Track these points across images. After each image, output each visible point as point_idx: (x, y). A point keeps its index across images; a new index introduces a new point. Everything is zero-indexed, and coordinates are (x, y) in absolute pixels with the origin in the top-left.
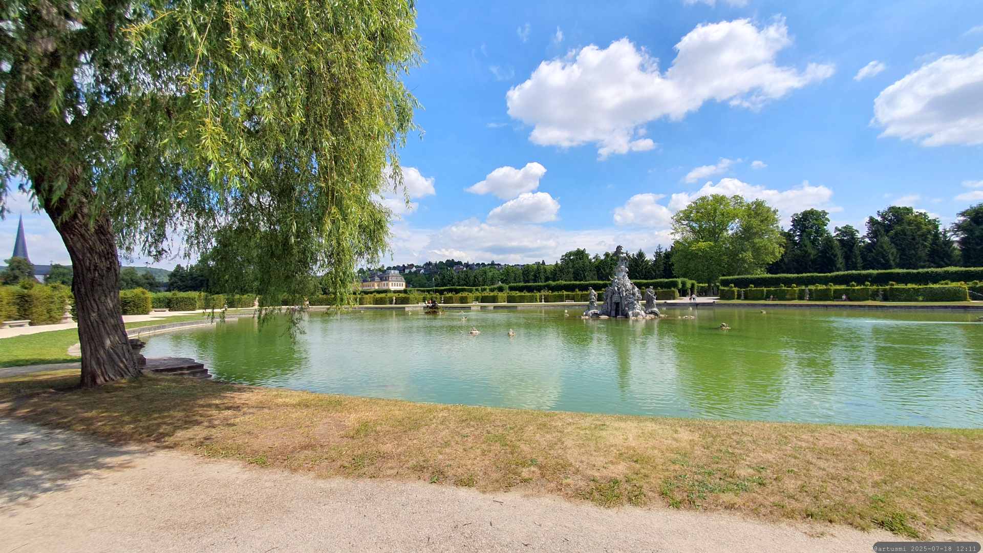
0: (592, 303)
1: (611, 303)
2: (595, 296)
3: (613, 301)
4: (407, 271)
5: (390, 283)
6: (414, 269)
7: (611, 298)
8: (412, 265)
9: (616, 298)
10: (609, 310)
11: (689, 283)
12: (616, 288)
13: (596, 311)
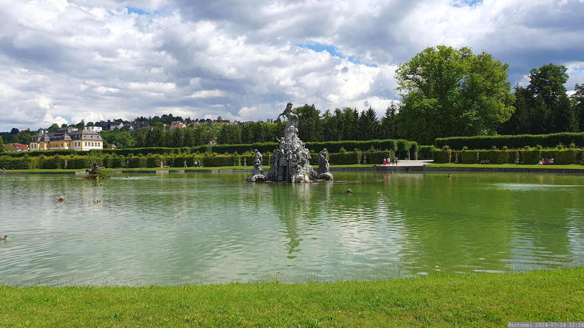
0: (257, 167)
1: (278, 168)
2: (260, 159)
3: (281, 165)
4: (112, 128)
5: (83, 143)
6: (121, 125)
7: (278, 161)
8: (120, 121)
9: (283, 162)
10: (276, 175)
11: (408, 144)
12: (283, 151)
13: (260, 176)
